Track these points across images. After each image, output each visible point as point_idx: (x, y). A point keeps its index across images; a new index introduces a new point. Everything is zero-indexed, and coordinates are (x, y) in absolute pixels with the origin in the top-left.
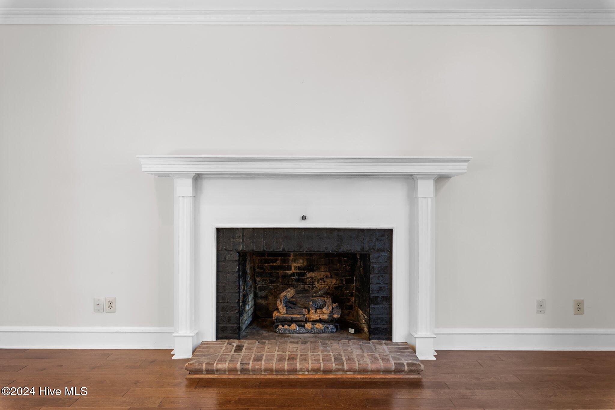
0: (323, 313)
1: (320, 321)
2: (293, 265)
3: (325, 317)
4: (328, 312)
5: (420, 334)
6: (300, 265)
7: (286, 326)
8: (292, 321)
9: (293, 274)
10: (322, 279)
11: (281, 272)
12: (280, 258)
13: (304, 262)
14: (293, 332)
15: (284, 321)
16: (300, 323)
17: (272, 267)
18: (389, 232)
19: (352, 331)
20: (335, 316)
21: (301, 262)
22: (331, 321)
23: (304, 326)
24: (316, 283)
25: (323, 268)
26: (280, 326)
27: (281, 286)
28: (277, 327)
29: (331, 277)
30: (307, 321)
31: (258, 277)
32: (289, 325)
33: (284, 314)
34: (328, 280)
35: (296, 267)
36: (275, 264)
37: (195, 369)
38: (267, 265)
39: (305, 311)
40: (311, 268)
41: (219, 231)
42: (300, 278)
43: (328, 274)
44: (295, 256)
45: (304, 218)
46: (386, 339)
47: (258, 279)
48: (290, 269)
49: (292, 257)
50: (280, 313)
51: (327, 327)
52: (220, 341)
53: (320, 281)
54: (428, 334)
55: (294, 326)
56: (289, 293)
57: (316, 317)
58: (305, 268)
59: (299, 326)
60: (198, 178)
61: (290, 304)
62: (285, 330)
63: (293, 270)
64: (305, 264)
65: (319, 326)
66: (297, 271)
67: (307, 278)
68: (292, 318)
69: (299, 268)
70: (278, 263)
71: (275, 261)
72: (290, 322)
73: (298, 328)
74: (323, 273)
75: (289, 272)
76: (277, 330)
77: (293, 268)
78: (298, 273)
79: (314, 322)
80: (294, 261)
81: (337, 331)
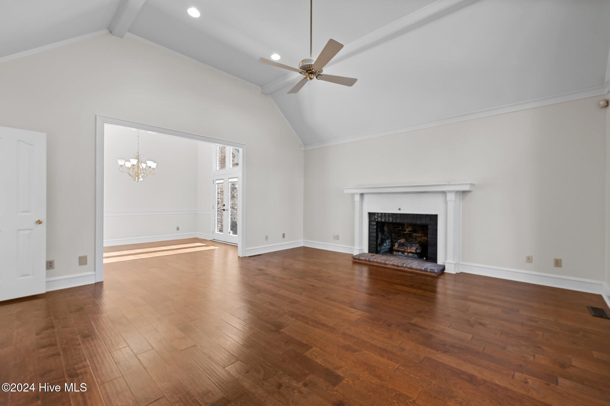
0: (412, 250)
1: (411, 252)
2: (407, 230)
3: (414, 251)
4: (415, 249)
5: (448, 261)
7: (397, 253)
9: (407, 234)
10: (420, 237)
11: (402, 232)
12: (401, 226)
13: (411, 229)
14: (399, 255)
16: (403, 252)
17: (398, 230)
18: (436, 216)
19: (425, 258)
20: (418, 251)
21: (410, 229)
22: (416, 253)
23: (404, 254)
24: (418, 238)
25: (420, 232)
26: (395, 252)
27: (400, 237)
28: (393, 252)
29: (424, 236)
30: (406, 252)
31: (393, 233)
32: (398, 253)
33: (397, 248)
34: (423, 238)
35: (408, 231)
36: (399, 229)
38: (396, 229)
39: (406, 248)
40: (415, 231)
41: (371, 213)
42: (410, 235)
43: (423, 235)
44: (407, 226)
45: (400, 209)
46: (435, 262)
47: (393, 234)
48: (406, 231)
49: (406, 226)
51: (414, 256)
52: (371, 254)
53: (419, 238)
54: (452, 262)
55: (400, 253)
56: (402, 241)
57: (409, 251)
58: (412, 231)
59: (402, 253)
60: (362, 195)
61: (401, 245)
62: (396, 254)
64: (412, 230)
65: (410, 254)
66: (409, 232)
67: (414, 236)
68: (399, 250)
70: (400, 228)
71: (399, 227)
72: (398, 251)
73: (402, 254)
75: (405, 233)
76: (393, 254)
77: (407, 231)
80: (408, 228)
81: (418, 258)
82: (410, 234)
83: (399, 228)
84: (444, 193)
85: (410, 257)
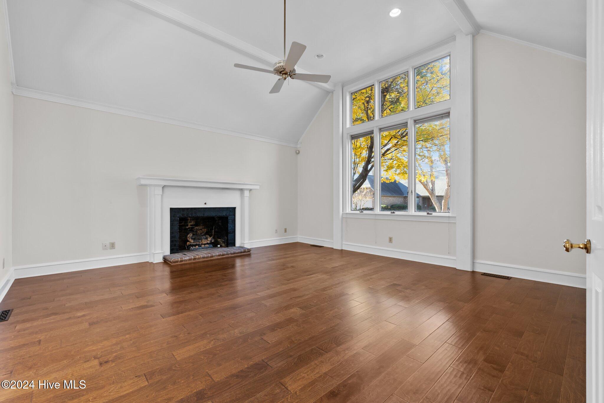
0: (208, 240)
1: (207, 244)
2: (189, 224)
3: (209, 242)
4: (210, 240)
6: (192, 224)
7: (194, 247)
8: (196, 245)
9: (189, 228)
10: (201, 229)
11: (183, 228)
13: (194, 222)
14: (197, 249)
15: (193, 246)
16: (199, 245)
18: (234, 209)
19: (219, 246)
20: (213, 241)
21: (193, 223)
22: (211, 243)
23: (201, 246)
24: (198, 231)
27: (183, 233)
29: (205, 228)
30: (202, 244)
33: (193, 243)
34: (203, 230)
37: (176, 261)
39: (202, 241)
40: (196, 225)
41: (171, 209)
43: (203, 227)
44: (190, 220)
45: (205, 204)
46: (233, 246)
48: (188, 226)
50: (191, 242)
51: (210, 246)
52: (171, 255)
55: (197, 247)
56: (191, 235)
57: (206, 242)
60: (164, 187)
61: (193, 239)
62: (194, 249)
63: (189, 226)
64: (194, 223)
65: (207, 246)
67: (195, 229)
69: (192, 225)
72: (195, 245)
73: (199, 247)
74: (201, 227)
77: (189, 225)
78: (191, 227)
79: (205, 244)
80: (190, 222)
81: (213, 247)
82: (192, 228)
83: (182, 223)
84: (241, 190)
85: (207, 248)
